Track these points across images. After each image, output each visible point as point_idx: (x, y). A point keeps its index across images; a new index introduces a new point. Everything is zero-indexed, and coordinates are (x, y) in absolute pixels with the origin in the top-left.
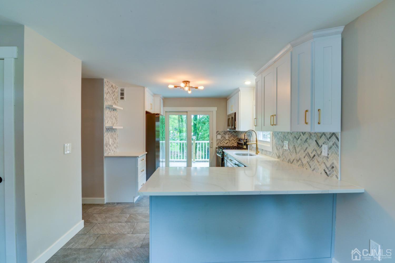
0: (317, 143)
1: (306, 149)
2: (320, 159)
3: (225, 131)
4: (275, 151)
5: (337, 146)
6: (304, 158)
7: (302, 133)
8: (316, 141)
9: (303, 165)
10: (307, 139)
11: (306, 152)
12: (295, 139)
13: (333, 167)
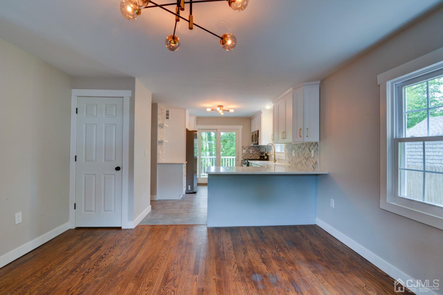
0: (309, 150)
1: (304, 154)
2: (310, 160)
3: (249, 147)
4: (288, 158)
6: (303, 160)
7: (302, 144)
9: (303, 165)
10: (305, 147)
12: (299, 149)
13: (316, 163)
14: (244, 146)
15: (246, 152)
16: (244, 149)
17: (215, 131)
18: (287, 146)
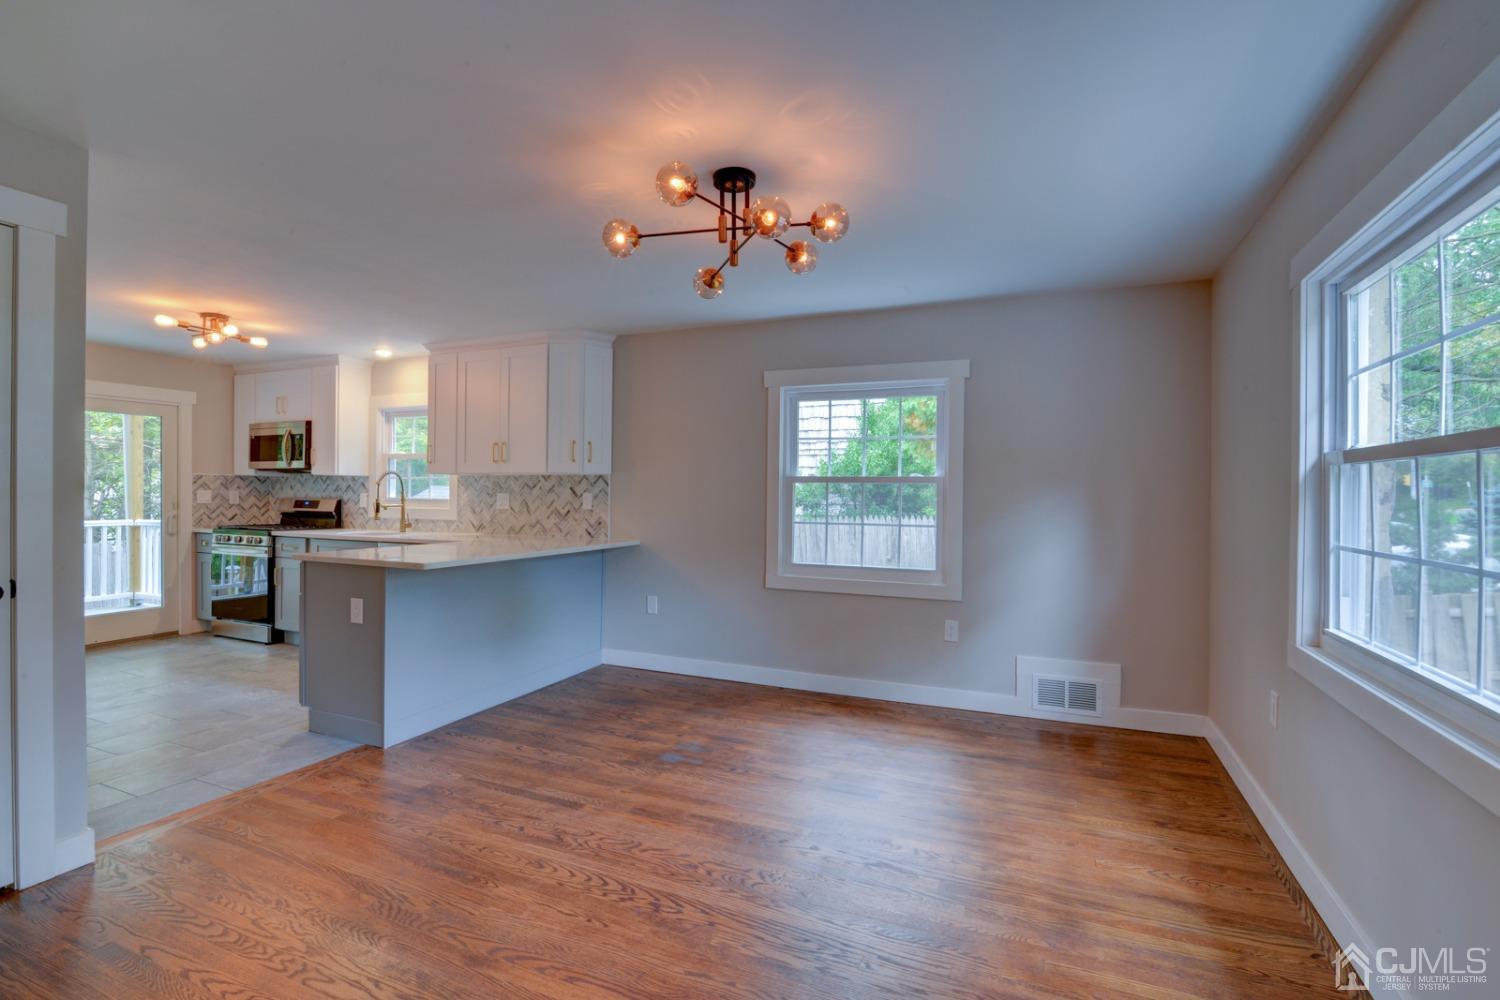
0: (574, 492)
1: (552, 503)
2: (577, 516)
3: (226, 478)
4: (469, 516)
5: (606, 493)
6: (548, 517)
7: (543, 477)
8: (571, 489)
9: (545, 531)
10: (554, 486)
11: (552, 508)
12: (526, 489)
13: (600, 523)
14: (201, 477)
15: (214, 499)
16: (205, 486)
18: (465, 482)
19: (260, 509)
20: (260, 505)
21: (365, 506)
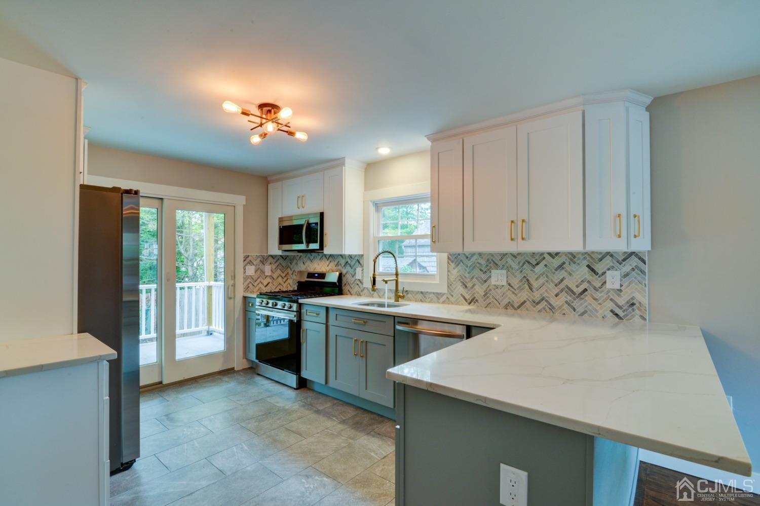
0: (593, 270)
1: (562, 280)
2: (598, 295)
3: (263, 257)
4: (460, 289)
5: (642, 271)
6: (557, 295)
7: (550, 254)
8: (588, 266)
9: (552, 308)
10: (564, 263)
11: (562, 286)
12: (526, 266)
13: (633, 304)
14: (249, 256)
15: (256, 272)
16: (250, 263)
17: (157, 202)
18: (455, 259)
19: (282, 278)
20: (283, 275)
21: (360, 278)
